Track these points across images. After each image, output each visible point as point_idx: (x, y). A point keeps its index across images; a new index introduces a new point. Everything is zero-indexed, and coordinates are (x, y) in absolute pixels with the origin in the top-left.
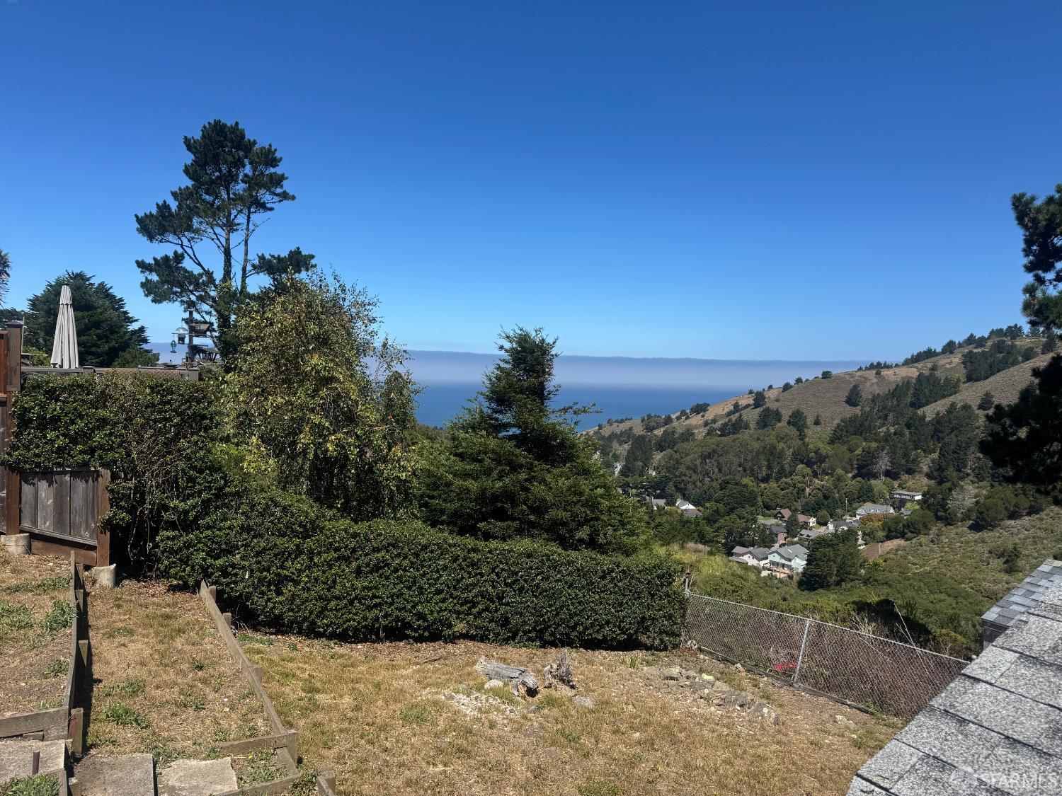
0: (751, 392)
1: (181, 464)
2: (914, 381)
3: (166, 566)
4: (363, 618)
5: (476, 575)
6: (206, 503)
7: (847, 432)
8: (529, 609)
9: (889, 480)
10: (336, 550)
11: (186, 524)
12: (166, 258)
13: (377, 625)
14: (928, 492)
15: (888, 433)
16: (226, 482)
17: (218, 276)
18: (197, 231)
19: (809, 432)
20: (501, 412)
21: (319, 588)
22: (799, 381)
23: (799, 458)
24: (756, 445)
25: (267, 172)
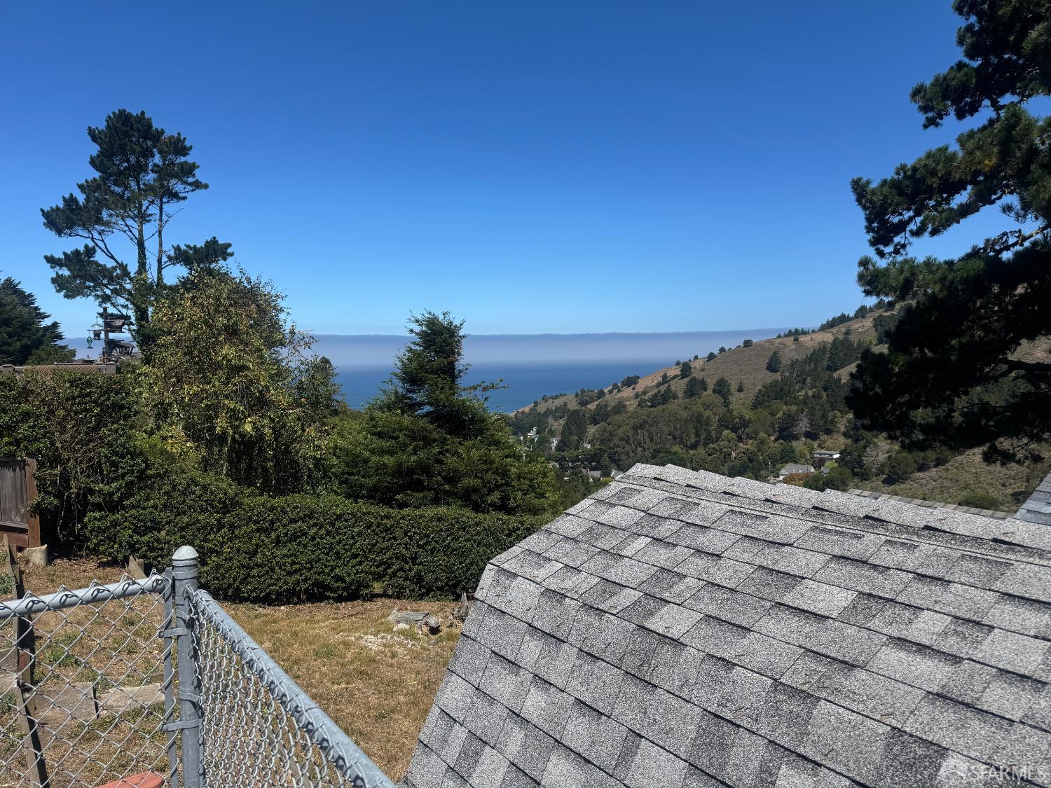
0: (678, 363)
1: (104, 451)
2: (830, 346)
3: (95, 544)
4: (284, 583)
5: (390, 539)
6: (129, 485)
7: (768, 397)
8: (441, 567)
9: (809, 441)
10: (256, 522)
11: (112, 505)
12: (77, 252)
13: (298, 589)
14: (845, 450)
15: (806, 396)
16: (147, 465)
17: (133, 268)
18: (107, 224)
19: (732, 399)
20: (414, 392)
21: (241, 558)
22: (722, 350)
23: (724, 424)
24: (684, 414)
25: (178, 161)
